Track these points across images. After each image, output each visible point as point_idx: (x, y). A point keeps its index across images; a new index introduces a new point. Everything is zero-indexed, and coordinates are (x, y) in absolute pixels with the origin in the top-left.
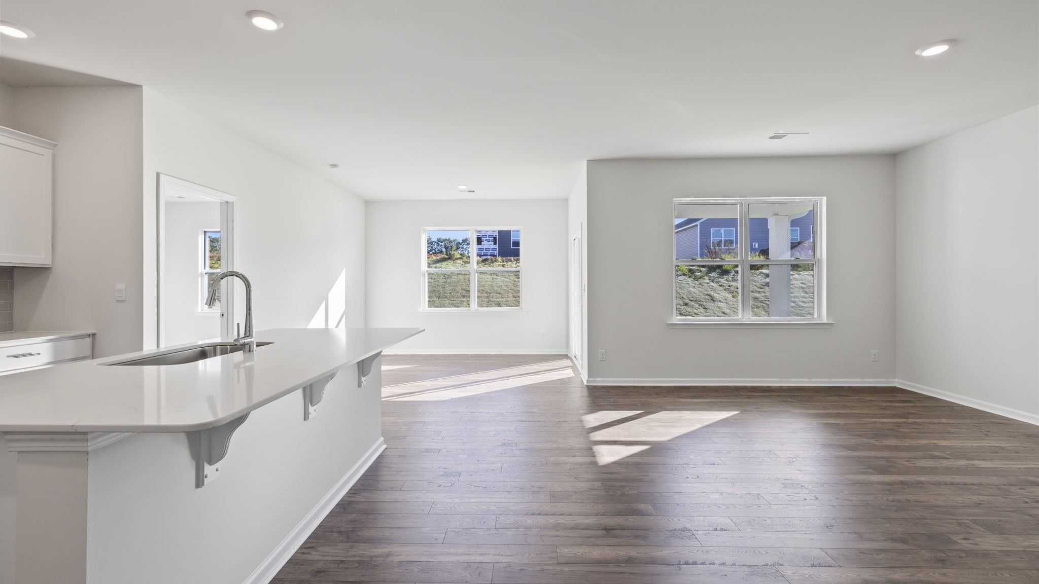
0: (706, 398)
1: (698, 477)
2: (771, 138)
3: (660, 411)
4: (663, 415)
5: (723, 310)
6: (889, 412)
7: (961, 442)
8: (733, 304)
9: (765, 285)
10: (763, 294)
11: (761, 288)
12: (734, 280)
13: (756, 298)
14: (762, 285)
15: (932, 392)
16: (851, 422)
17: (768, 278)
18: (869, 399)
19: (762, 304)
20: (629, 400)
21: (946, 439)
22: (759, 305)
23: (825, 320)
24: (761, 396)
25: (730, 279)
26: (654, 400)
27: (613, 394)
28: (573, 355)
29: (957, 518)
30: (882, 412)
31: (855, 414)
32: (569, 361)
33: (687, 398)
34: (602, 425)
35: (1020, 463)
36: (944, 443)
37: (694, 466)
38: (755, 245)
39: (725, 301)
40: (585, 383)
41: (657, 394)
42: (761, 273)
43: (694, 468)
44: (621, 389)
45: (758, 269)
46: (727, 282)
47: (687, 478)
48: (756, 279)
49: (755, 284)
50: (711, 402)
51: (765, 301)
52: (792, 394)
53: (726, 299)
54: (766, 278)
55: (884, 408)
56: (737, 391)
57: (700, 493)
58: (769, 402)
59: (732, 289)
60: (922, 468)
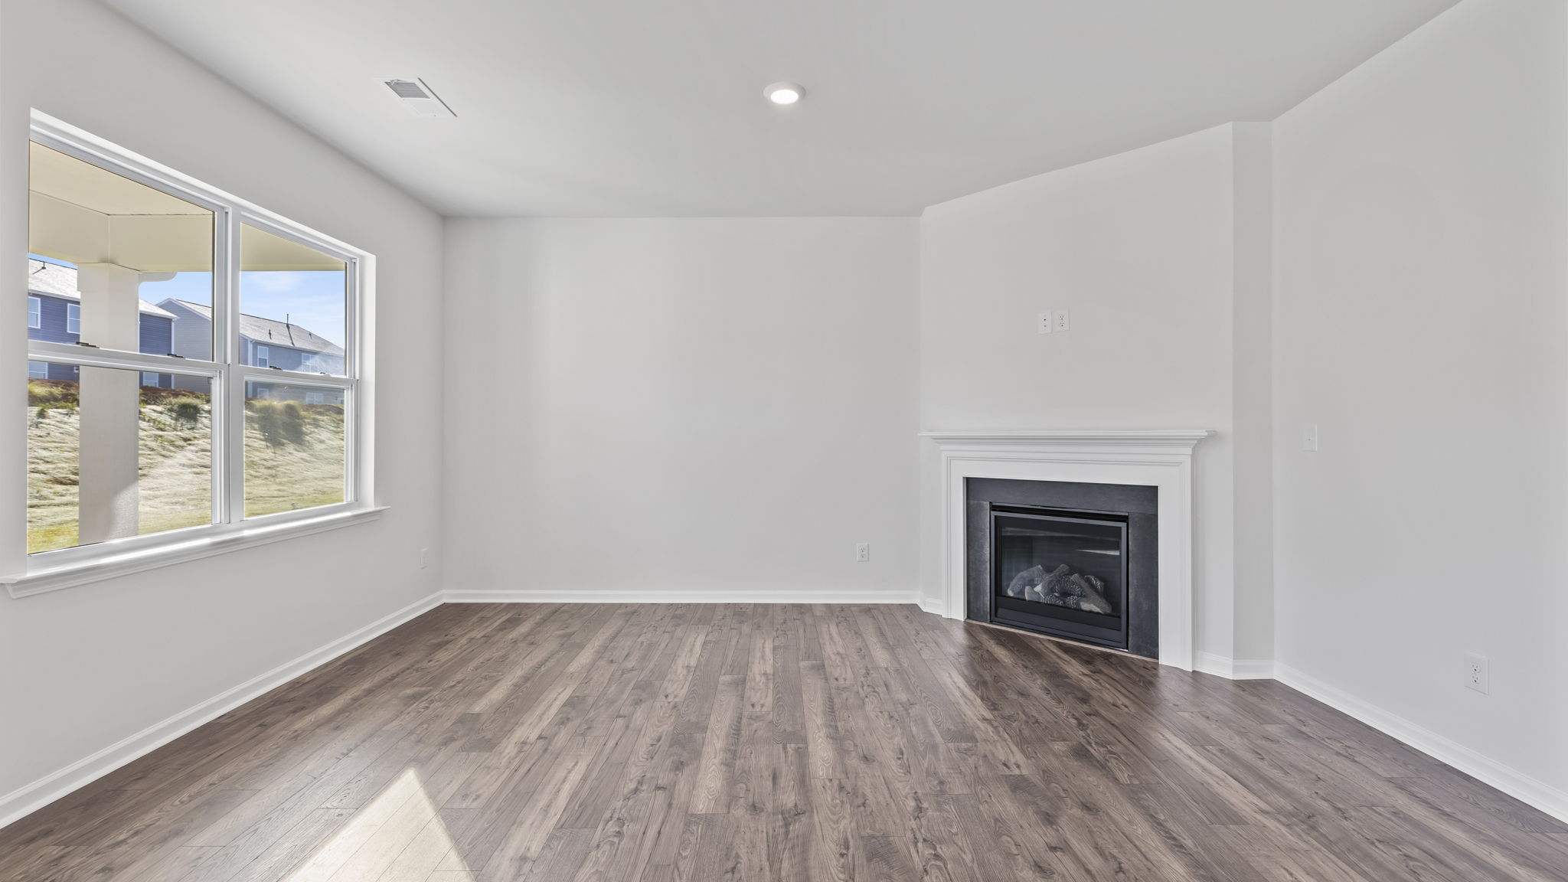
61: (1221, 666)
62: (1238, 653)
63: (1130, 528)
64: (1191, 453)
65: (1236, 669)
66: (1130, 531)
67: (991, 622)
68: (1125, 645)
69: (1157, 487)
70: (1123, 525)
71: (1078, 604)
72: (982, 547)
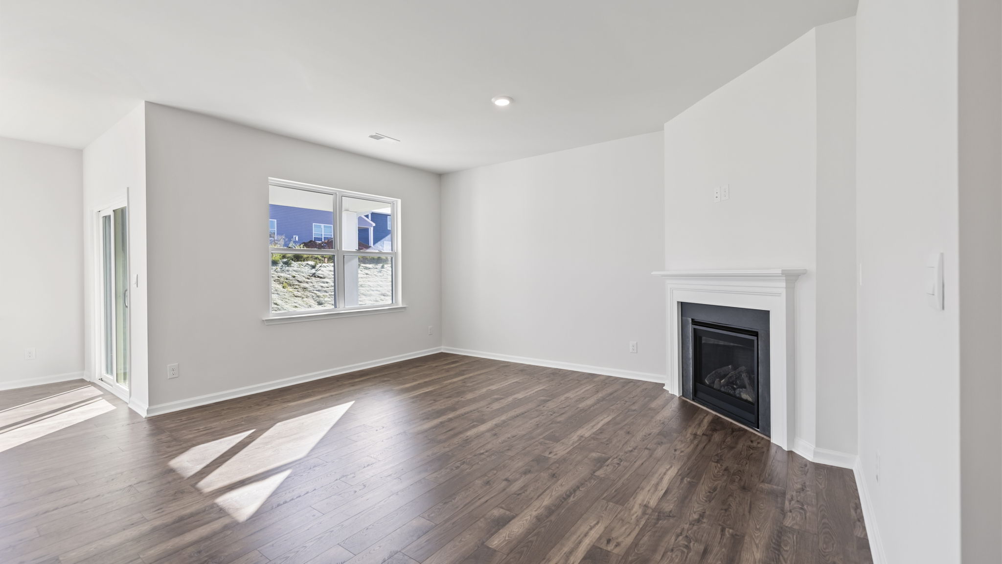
0: (314, 396)
1: (365, 486)
2: (372, 137)
3: (275, 424)
4: (279, 427)
5: (275, 302)
6: (452, 373)
7: (499, 384)
8: (284, 295)
9: (312, 276)
10: (311, 284)
11: (309, 279)
12: (283, 271)
13: (305, 288)
14: (309, 276)
15: (461, 351)
16: (437, 387)
17: (313, 269)
18: (435, 365)
19: (311, 293)
20: (226, 421)
21: (493, 385)
22: (309, 295)
23: (400, 305)
24: (362, 381)
25: (279, 270)
26: (258, 413)
27: (198, 419)
28: (97, 377)
29: (537, 439)
30: (448, 374)
31: (435, 379)
32: (92, 388)
33: (294, 400)
34: (207, 466)
35: (530, 390)
36: (494, 387)
37: (352, 475)
38: (295, 238)
39: (276, 292)
40: (144, 414)
41: (258, 405)
42: (307, 264)
43: (354, 477)
44: (206, 410)
45: (304, 261)
46: (276, 273)
47: (355, 492)
48: (303, 270)
49: (302, 274)
50: (322, 398)
51: (313, 290)
52: (384, 373)
53: (276, 290)
54: (312, 269)
55: (447, 371)
56: (338, 381)
57: (379, 503)
58: (372, 385)
59: (282, 280)
60: (498, 410)
61: (807, 451)
62: (818, 444)
63: (759, 341)
64: (785, 286)
65: (816, 454)
66: (759, 343)
67: (693, 400)
68: (756, 425)
69: (769, 311)
70: (755, 338)
71: (740, 394)
72: (688, 349)
